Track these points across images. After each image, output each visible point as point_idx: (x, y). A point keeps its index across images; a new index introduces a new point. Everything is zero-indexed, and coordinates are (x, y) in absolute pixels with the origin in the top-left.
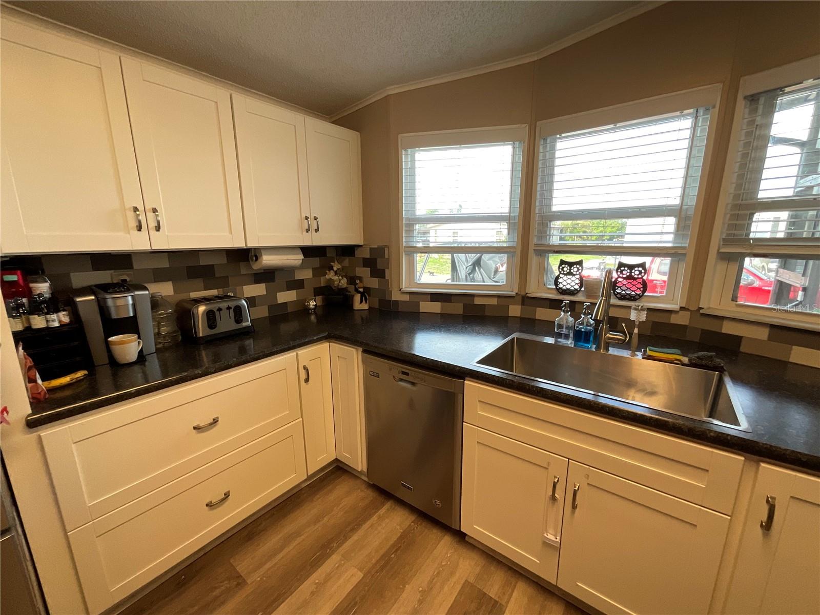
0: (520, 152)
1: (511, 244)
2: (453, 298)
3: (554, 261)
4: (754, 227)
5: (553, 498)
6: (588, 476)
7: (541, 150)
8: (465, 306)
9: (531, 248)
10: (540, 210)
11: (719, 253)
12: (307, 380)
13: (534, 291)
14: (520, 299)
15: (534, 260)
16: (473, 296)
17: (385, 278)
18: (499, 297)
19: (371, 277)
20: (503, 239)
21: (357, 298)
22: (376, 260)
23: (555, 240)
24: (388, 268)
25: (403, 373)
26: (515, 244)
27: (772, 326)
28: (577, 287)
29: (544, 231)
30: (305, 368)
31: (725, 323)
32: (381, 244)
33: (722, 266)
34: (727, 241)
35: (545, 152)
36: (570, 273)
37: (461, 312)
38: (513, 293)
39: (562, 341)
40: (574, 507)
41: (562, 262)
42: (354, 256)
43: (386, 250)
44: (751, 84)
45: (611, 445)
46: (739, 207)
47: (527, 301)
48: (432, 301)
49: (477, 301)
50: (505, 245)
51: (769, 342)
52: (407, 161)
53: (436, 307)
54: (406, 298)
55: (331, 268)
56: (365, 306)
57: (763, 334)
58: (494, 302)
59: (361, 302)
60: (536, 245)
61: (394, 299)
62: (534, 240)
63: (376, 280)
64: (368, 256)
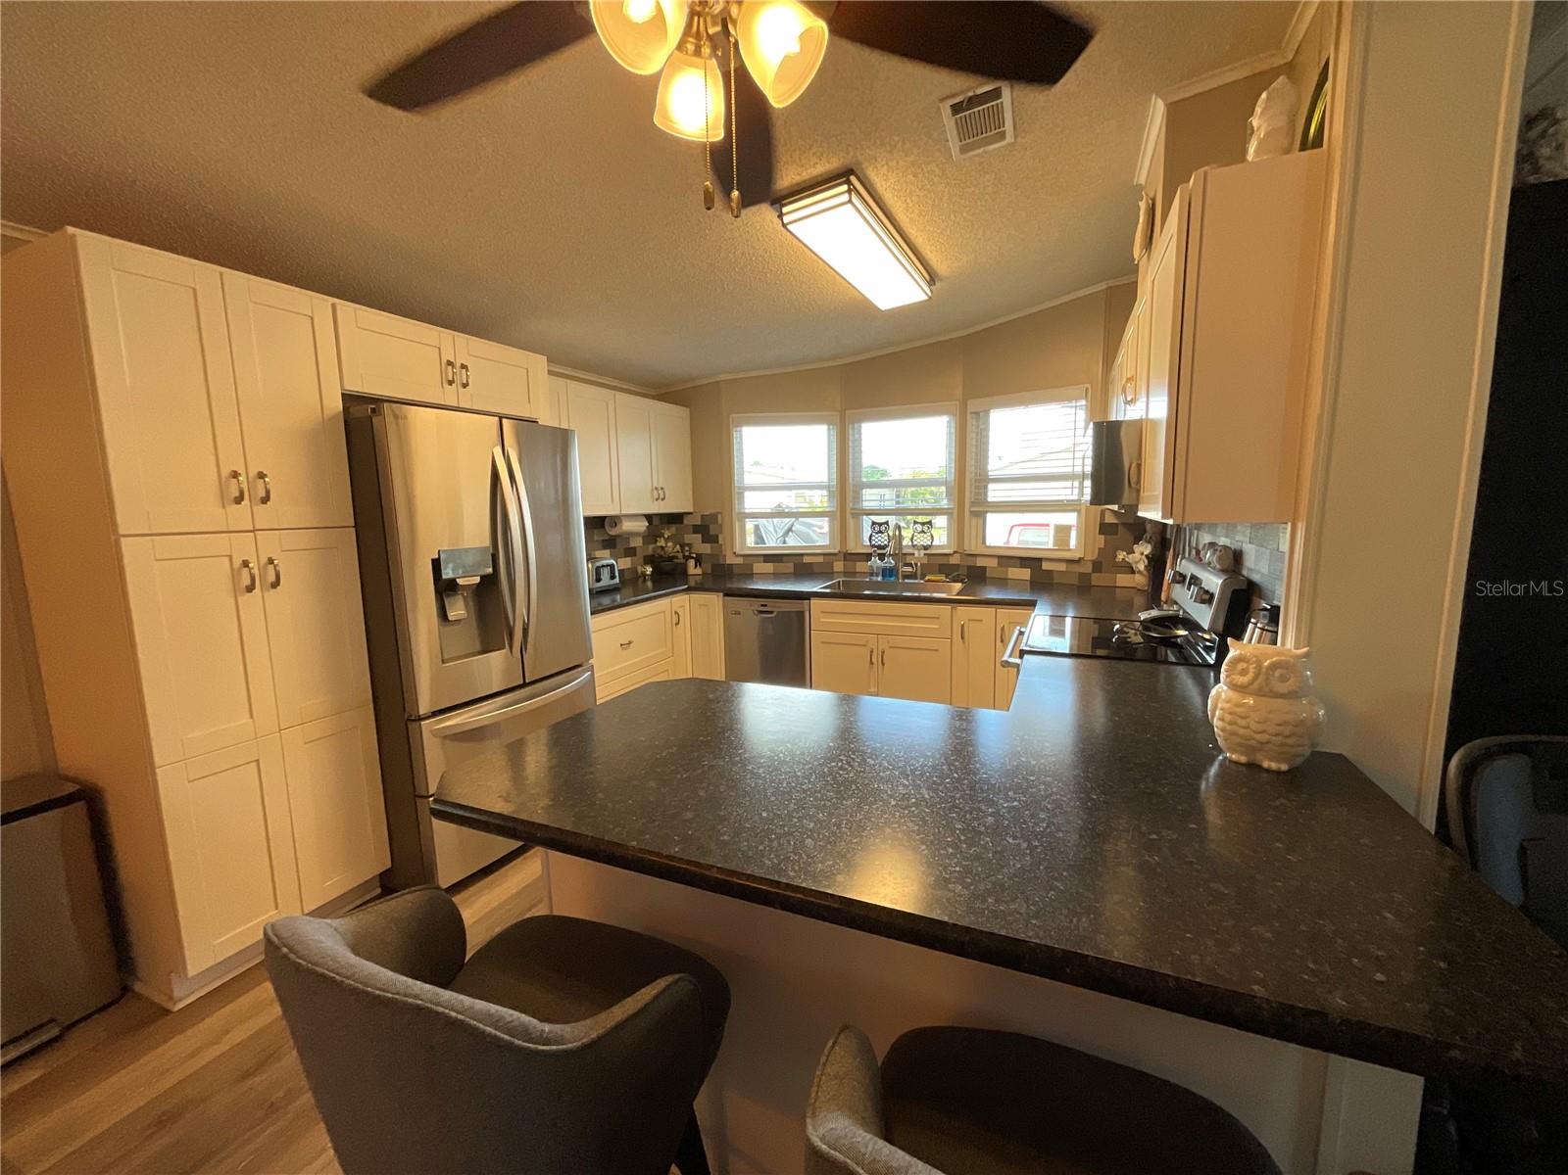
0: (834, 433)
1: (832, 509)
2: (785, 558)
3: (867, 521)
4: (990, 494)
5: (872, 663)
6: (888, 642)
7: (851, 431)
8: (795, 565)
9: (848, 511)
10: (853, 480)
11: (971, 512)
12: (677, 624)
13: (852, 548)
14: (842, 555)
15: (851, 522)
16: (802, 555)
17: (718, 542)
18: (824, 555)
19: (703, 542)
20: (825, 505)
21: (692, 563)
22: (708, 526)
23: (866, 505)
24: (721, 533)
25: (762, 605)
26: (834, 509)
27: (1000, 557)
28: (886, 543)
29: (858, 498)
30: (676, 613)
31: (978, 559)
32: (713, 511)
33: (974, 520)
34: (973, 504)
35: (853, 435)
36: (880, 532)
37: (792, 571)
38: (836, 551)
39: (874, 578)
40: (883, 664)
41: (874, 523)
42: (682, 523)
43: (719, 517)
44: (973, 405)
45: (895, 618)
46: (980, 481)
47: (849, 557)
48: (765, 562)
49: (806, 560)
50: (827, 510)
51: (1000, 569)
52: (736, 438)
53: (769, 567)
54: (740, 561)
55: (661, 535)
56: (699, 571)
57: (994, 563)
58: (821, 559)
59: (696, 566)
60: (852, 509)
61: (728, 562)
62: (850, 505)
63: (708, 545)
64: (699, 523)
